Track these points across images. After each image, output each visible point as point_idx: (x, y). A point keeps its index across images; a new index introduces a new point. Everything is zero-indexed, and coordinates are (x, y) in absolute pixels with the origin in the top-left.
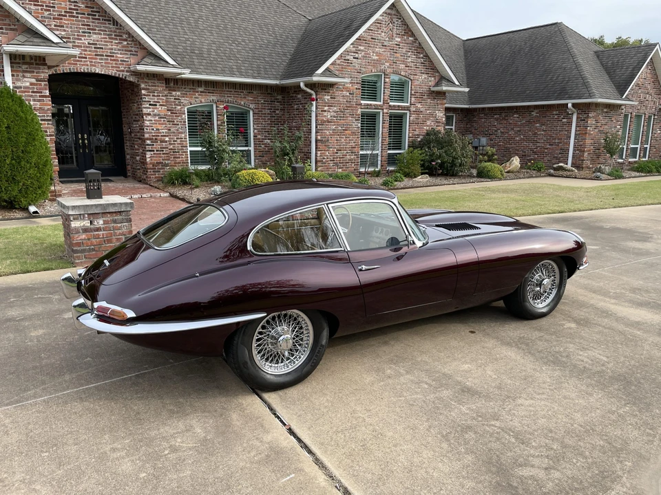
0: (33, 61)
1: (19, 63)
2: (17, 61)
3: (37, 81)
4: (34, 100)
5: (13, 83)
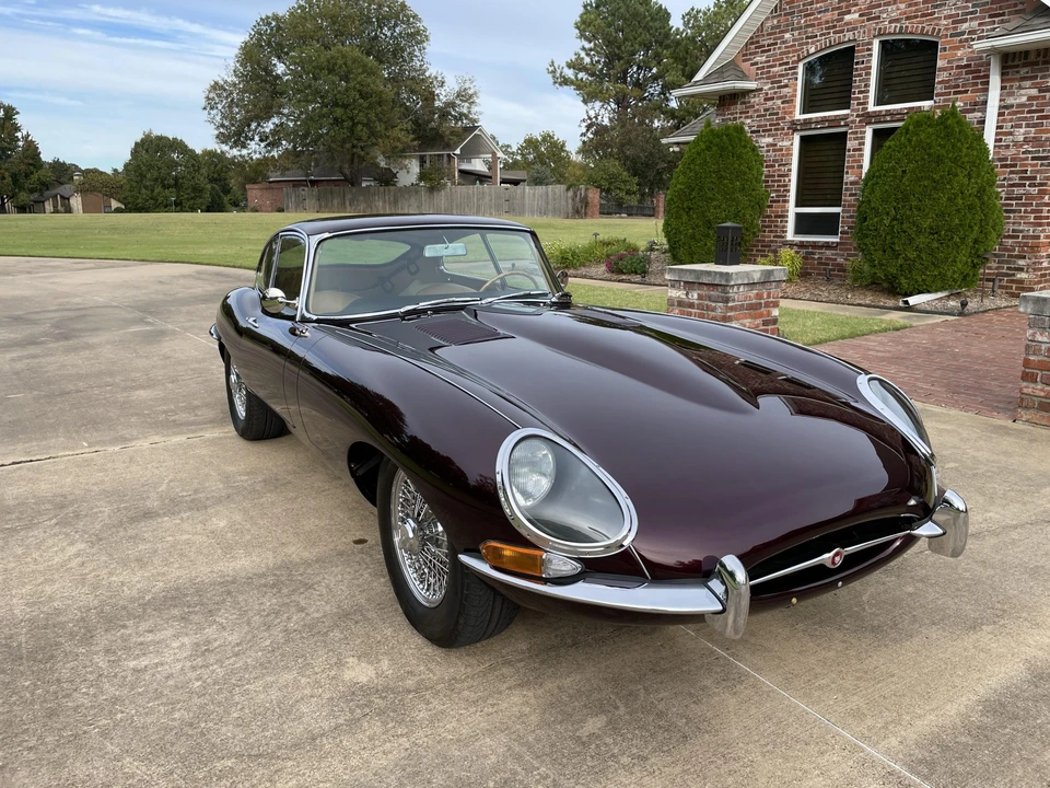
0: (1041, 59)
1: (1018, 66)
2: (1016, 63)
3: (1040, 91)
4: (1028, 126)
5: (1001, 100)
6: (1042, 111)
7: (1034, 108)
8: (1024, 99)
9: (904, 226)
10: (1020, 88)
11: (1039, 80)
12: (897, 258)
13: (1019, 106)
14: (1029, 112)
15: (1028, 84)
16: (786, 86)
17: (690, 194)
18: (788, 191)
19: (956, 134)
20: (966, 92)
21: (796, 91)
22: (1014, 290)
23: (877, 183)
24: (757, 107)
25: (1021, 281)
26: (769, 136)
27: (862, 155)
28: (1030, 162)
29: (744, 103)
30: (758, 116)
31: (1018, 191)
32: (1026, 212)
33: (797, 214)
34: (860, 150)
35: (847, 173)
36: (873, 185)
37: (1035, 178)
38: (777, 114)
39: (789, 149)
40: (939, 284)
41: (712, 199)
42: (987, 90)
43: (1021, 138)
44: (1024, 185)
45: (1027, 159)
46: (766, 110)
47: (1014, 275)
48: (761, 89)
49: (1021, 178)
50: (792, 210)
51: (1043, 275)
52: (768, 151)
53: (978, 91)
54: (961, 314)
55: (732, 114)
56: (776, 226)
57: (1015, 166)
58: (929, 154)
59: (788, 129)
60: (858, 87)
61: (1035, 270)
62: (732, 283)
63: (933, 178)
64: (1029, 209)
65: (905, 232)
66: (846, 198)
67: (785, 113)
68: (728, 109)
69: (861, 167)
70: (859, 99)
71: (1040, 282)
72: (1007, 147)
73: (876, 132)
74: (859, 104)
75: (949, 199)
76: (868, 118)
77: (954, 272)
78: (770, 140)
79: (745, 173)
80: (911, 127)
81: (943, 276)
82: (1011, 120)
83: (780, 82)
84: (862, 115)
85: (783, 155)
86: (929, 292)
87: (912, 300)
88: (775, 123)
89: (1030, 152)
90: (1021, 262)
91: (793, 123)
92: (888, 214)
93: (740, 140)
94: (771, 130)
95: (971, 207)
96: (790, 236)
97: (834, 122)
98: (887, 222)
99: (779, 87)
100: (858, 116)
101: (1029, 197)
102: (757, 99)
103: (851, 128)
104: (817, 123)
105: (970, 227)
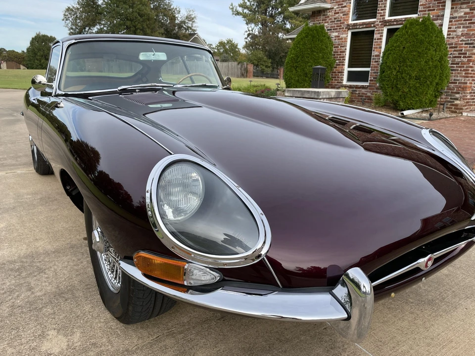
3: (470, 10)
4: (464, 27)
5: (451, 14)
6: (471, 20)
7: (467, 18)
8: (462, 14)
9: (403, 75)
10: (461, 8)
11: (470, 4)
12: (399, 92)
13: (460, 17)
14: (464, 20)
15: (465, 6)
16: (345, 7)
17: (297, 59)
18: (345, 60)
19: (429, 29)
20: (434, 10)
21: (350, 9)
22: (453, 110)
23: (391, 53)
24: (330, 17)
25: (457, 105)
26: (336, 32)
27: (381, 42)
28: (464, 45)
29: (324, 15)
30: (331, 22)
31: (457, 60)
32: (461, 70)
33: (348, 71)
34: (381, 39)
35: (374, 51)
36: (389, 54)
37: (466, 54)
38: (340, 21)
39: (346, 39)
40: (418, 105)
41: (308, 62)
42: (444, 9)
43: (460, 34)
44: (461, 57)
45: (462, 44)
46: (335, 19)
47: (453, 102)
48: (333, 8)
49: (459, 54)
50: (346, 69)
51: (467, 102)
52: (335, 40)
53: (440, 9)
54: (429, 120)
55: (318, 21)
56: (338, 77)
57: (456, 47)
58: (416, 39)
59: (346, 28)
60: (381, 7)
61: (464, 99)
62: (321, 97)
63: (418, 51)
64: (462, 69)
65: (403, 78)
66: (373, 63)
67: (344, 20)
68: (317, 18)
69: (381, 48)
70: (381, 13)
71: (465, 106)
72: (453, 38)
73: (389, 30)
74: (381, 16)
75: (426, 62)
76: (385, 23)
77: (426, 99)
78: (336, 34)
79: (324, 49)
80: (408, 25)
81: (421, 101)
82: (456, 25)
83: (342, 4)
84: (382, 22)
85: (343, 42)
86: (413, 109)
87: (406, 113)
88: (339, 26)
89: (464, 41)
90: (457, 96)
91: (348, 25)
92: (395, 69)
93: (322, 33)
94: (337, 29)
95: (436, 67)
96: (345, 82)
97: (368, 25)
98: (395, 73)
99: (342, 7)
100: (380, 22)
101: (463, 63)
102: (330, 13)
103: (377, 28)
104: (360, 25)
105: (435, 76)
